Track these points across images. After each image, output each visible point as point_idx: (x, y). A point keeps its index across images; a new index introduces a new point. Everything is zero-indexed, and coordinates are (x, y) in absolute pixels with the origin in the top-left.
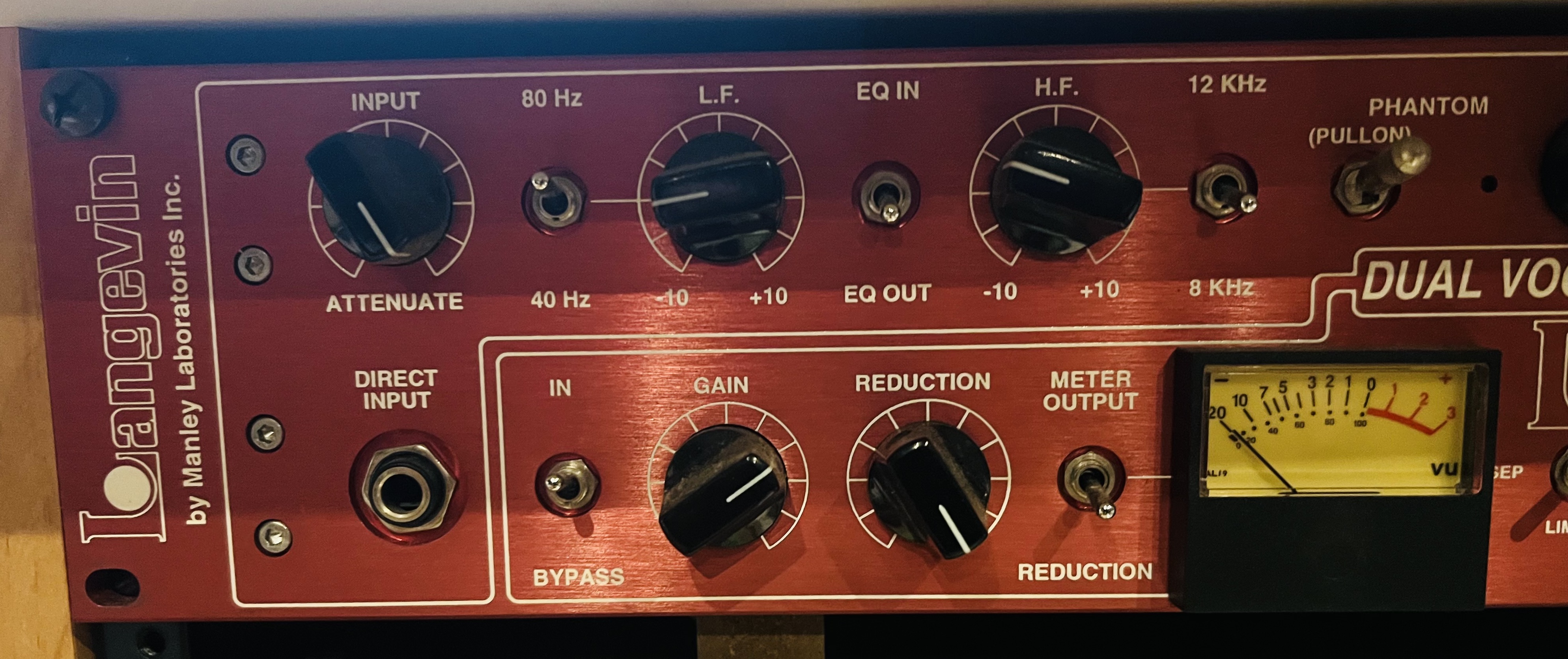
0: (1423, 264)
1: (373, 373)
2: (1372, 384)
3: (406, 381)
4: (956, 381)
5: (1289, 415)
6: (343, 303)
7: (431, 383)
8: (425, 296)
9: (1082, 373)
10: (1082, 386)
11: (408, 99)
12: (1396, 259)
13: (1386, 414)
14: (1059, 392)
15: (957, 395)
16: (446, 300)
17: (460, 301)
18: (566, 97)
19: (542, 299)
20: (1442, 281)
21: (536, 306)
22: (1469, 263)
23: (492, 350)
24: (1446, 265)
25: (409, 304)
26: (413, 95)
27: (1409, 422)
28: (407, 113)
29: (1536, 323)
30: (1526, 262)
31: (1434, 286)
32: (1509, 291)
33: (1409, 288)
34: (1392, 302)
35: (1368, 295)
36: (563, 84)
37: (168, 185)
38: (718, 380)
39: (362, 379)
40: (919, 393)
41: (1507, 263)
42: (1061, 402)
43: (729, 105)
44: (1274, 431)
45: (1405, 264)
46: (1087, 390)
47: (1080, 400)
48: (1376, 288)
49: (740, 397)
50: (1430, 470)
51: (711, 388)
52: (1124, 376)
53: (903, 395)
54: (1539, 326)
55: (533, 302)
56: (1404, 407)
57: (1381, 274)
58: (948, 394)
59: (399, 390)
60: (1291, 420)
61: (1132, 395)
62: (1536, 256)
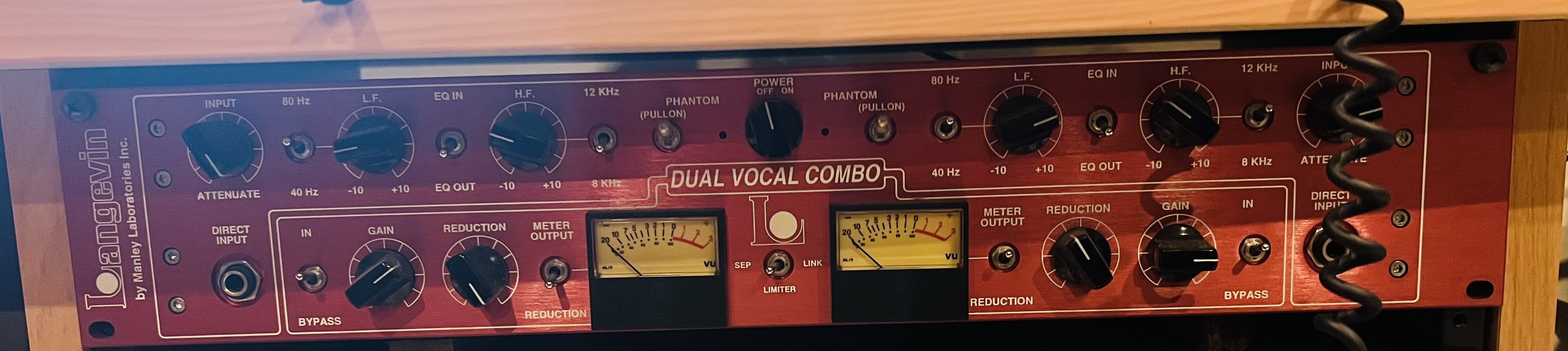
0: (697, 171)
1: (220, 228)
2: (674, 226)
3: (236, 231)
4: (490, 227)
5: (638, 241)
6: (205, 196)
7: (247, 232)
8: (243, 192)
9: (547, 223)
10: (548, 229)
11: (231, 102)
12: (685, 170)
13: (681, 240)
14: (538, 231)
15: (491, 233)
16: (252, 193)
17: (258, 194)
18: (303, 100)
19: (296, 192)
20: (706, 179)
21: (293, 195)
22: (717, 171)
23: (275, 216)
24: (707, 172)
25: (236, 195)
26: (233, 100)
27: (692, 243)
28: (230, 109)
29: (750, 197)
30: (743, 170)
31: (703, 181)
32: (736, 183)
33: (691, 182)
34: (684, 189)
35: (673, 186)
36: (300, 95)
37: (121, 143)
38: (379, 228)
39: (216, 230)
40: (474, 233)
41: (734, 170)
42: (539, 236)
43: (377, 103)
44: (631, 248)
45: (689, 172)
46: (550, 230)
47: (547, 235)
48: (676, 183)
49: (390, 235)
50: (704, 265)
51: (376, 232)
52: (567, 224)
53: (466, 234)
55: (292, 194)
56: (689, 236)
57: (678, 176)
58: (486, 233)
59: (233, 235)
60: (639, 243)
61: (571, 233)
62: (747, 167)
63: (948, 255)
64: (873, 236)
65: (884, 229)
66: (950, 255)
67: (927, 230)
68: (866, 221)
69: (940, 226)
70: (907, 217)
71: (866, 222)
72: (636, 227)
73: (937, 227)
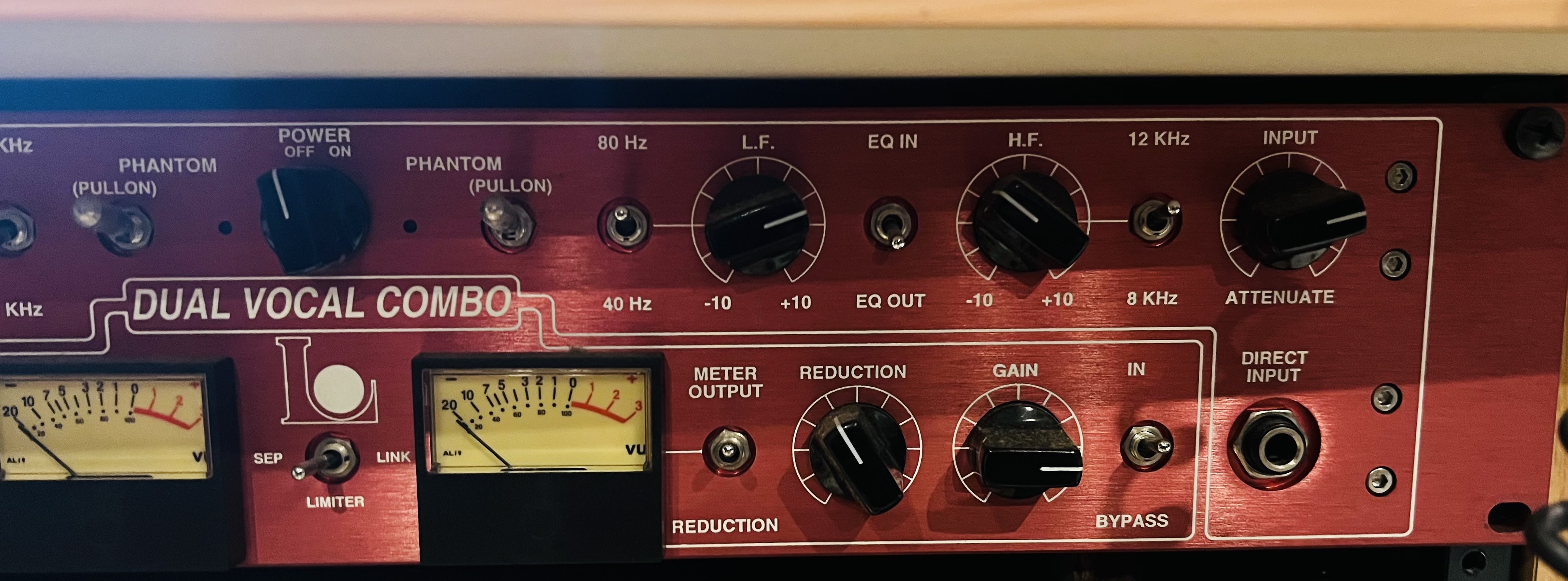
0: (180, 292)
2: (135, 389)
5: (70, 414)
12: (157, 288)
13: (149, 413)
20: (197, 305)
22: (217, 291)
24: (198, 292)
27: (170, 419)
29: (277, 339)
30: (263, 291)
31: (191, 309)
32: (252, 314)
33: (170, 310)
34: (157, 322)
35: (137, 316)
41: (247, 291)
44: (59, 426)
45: (165, 292)
48: (144, 310)
50: (193, 457)
54: (280, 341)
56: (164, 406)
57: (146, 300)
60: (71, 418)
62: (271, 286)
63: (630, 448)
64: (497, 412)
65: (517, 400)
66: (634, 446)
67: (592, 403)
68: (484, 385)
69: (616, 398)
70: (557, 381)
71: (485, 387)
72: (66, 389)
73: (611, 399)
